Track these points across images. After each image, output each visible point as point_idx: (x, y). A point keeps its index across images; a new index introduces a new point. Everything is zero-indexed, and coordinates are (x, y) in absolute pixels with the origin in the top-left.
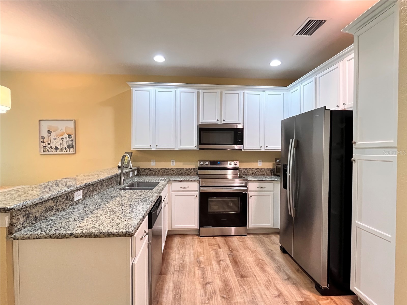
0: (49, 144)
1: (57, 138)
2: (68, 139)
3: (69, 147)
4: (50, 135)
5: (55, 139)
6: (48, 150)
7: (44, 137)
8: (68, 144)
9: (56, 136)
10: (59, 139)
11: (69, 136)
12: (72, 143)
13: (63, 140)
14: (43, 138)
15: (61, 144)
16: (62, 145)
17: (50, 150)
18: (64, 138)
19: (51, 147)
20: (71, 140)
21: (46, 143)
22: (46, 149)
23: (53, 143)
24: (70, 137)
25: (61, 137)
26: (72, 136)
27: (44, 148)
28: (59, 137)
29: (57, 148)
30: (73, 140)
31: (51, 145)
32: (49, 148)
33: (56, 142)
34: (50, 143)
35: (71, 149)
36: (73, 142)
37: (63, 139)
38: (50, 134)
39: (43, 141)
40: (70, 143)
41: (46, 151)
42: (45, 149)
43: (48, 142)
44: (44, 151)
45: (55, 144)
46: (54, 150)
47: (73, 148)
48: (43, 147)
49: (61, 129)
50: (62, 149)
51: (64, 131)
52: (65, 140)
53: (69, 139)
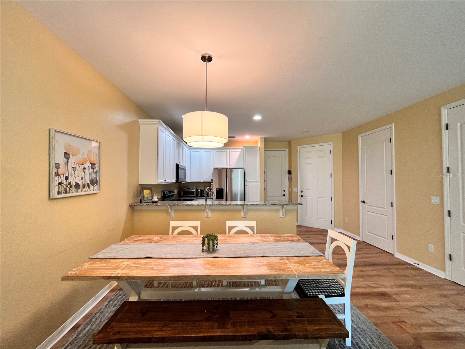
0: (67, 178)
1: (77, 167)
2: (91, 170)
3: (93, 182)
4: (68, 161)
5: (74, 169)
6: (65, 189)
7: (59, 164)
8: (90, 179)
9: (76, 164)
10: (80, 168)
11: (93, 165)
12: (95, 176)
13: (84, 172)
14: (58, 166)
15: (82, 178)
16: (83, 180)
17: (68, 189)
18: (87, 168)
19: (70, 183)
20: (94, 172)
21: (62, 176)
22: (63, 189)
23: (72, 175)
24: (94, 167)
25: (83, 167)
26: (96, 165)
27: (60, 185)
28: (80, 166)
29: (77, 186)
30: (97, 172)
31: (70, 180)
32: (66, 185)
33: (75, 175)
34: (68, 176)
35: (95, 185)
36: (97, 175)
37: (85, 170)
38: (68, 158)
39: (58, 172)
40: (94, 176)
41: (63, 192)
42: (60, 188)
43: (64, 174)
44: (59, 193)
45: (74, 178)
46: (74, 189)
47: (97, 184)
48: (56, 183)
49: (83, 153)
50: (84, 186)
51: (86, 156)
52: (87, 171)
53: (93, 170)
